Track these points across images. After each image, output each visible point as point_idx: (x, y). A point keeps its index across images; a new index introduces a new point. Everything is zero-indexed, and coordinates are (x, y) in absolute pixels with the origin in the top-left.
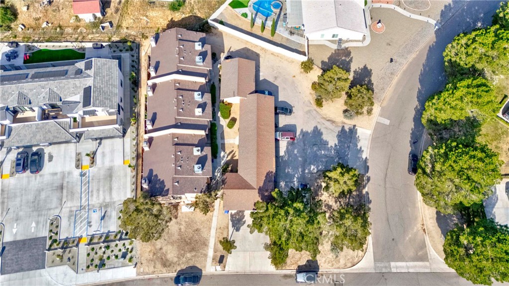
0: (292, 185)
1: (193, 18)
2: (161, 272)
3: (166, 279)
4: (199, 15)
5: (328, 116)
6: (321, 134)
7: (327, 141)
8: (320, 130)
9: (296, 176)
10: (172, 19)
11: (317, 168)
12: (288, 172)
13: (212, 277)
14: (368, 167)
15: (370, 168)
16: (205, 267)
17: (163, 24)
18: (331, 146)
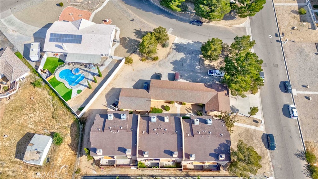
0: (208, 79)
1: (72, 128)
2: (268, 160)
3: (272, 157)
4: (71, 123)
5: (165, 56)
6: (176, 61)
7: (181, 58)
8: (173, 61)
9: (202, 76)
10: (68, 145)
11: (198, 65)
12: (200, 80)
13: (266, 128)
14: (198, 42)
15: (198, 41)
16: (261, 131)
17: (70, 154)
18: (185, 56)
